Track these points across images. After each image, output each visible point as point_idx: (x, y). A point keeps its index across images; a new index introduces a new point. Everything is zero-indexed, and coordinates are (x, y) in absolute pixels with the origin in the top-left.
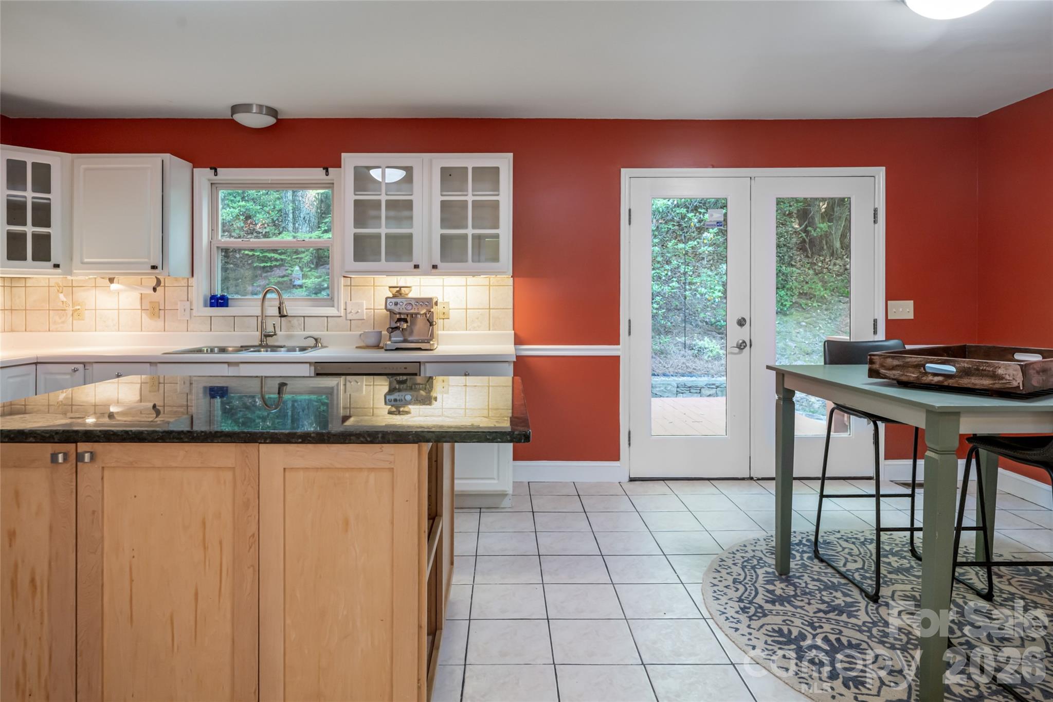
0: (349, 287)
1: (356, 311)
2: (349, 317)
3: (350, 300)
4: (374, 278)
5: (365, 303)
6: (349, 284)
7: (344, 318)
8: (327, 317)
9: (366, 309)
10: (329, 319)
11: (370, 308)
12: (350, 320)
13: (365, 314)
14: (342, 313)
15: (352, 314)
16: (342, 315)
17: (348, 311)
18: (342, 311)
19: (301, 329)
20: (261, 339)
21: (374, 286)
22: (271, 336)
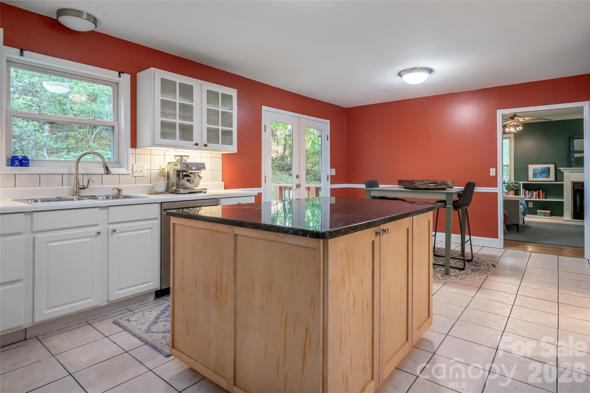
0: (135, 155)
1: (140, 171)
2: (135, 174)
3: (135, 163)
4: (150, 150)
5: (145, 166)
6: (135, 153)
7: (131, 175)
8: (119, 174)
9: (146, 169)
10: (121, 176)
11: (149, 169)
12: (135, 177)
13: (146, 173)
14: (131, 172)
15: (137, 172)
16: (130, 173)
17: (135, 170)
18: (131, 171)
19: (100, 183)
20: (76, 191)
21: (150, 155)
22: (84, 188)
